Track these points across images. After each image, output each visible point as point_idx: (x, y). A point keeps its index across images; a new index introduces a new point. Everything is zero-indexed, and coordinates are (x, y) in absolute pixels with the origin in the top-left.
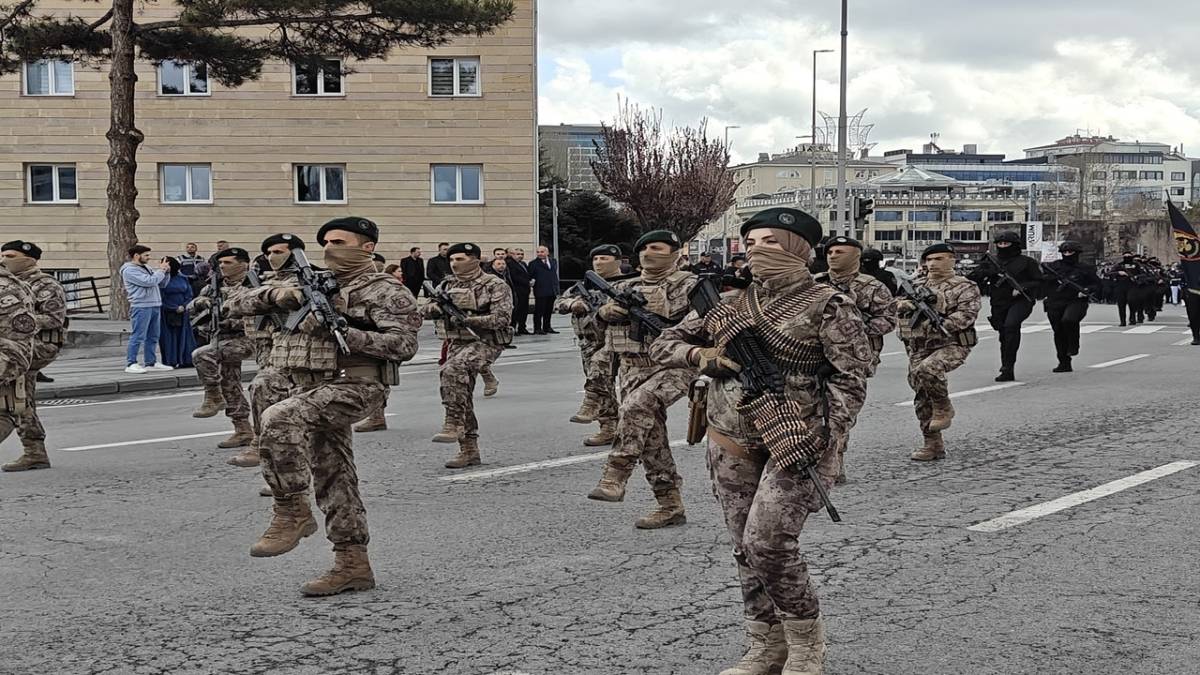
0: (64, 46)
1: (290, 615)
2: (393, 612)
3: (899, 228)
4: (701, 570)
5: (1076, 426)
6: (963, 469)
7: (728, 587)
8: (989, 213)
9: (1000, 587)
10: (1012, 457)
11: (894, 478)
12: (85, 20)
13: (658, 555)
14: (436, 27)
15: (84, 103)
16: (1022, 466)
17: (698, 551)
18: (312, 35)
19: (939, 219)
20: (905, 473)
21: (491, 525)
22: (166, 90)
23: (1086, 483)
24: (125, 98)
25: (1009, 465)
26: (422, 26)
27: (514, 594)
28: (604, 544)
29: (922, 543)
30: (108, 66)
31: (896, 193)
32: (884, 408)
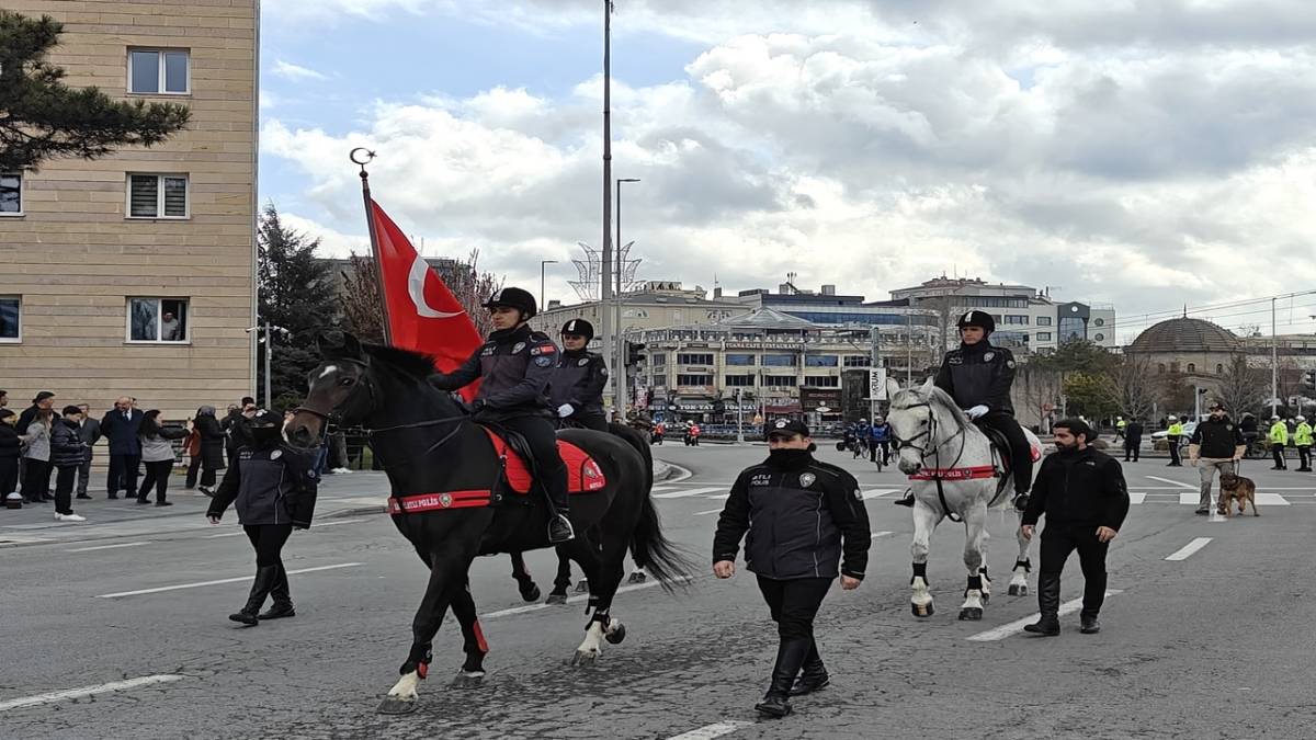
3: (751, 373)
8: (846, 358)
14: (93, 135)
19: (793, 364)
26: (77, 132)
31: (748, 336)
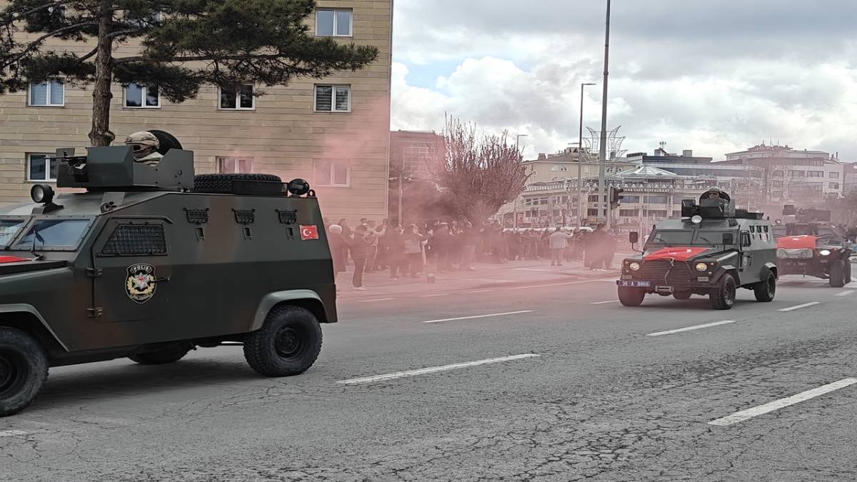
0: (60, 72)
1: (252, 475)
2: (323, 474)
3: (637, 208)
4: (529, 449)
5: (774, 353)
6: (700, 382)
7: (550, 461)
9: (737, 464)
10: (732, 374)
11: (653, 387)
12: (76, 54)
13: (498, 438)
14: (323, 65)
15: (71, 112)
16: (740, 380)
17: (524, 436)
18: (236, 68)
19: (665, 202)
20: (660, 383)
21: (378, 415)
22: (129, 104)
23: (786, 393)
24: (103, 109)
25: (730, 379)
26: (313, 63)
27: (401, 464)
28: (459, 430)
29: (679, 433)
30: (92, 87)
31: (636, 183)
32: (640, 337)
